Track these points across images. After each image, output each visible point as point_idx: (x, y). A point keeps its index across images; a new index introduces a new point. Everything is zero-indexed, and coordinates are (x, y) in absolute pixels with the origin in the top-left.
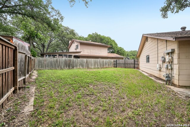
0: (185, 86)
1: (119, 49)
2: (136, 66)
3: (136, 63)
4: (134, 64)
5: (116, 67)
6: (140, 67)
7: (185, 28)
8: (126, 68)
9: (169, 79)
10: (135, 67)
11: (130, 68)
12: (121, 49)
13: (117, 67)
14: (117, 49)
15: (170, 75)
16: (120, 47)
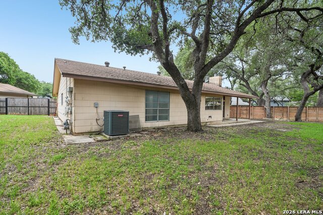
0: (82, 133)
1: (21, 77)
2: (52, 110)
3: (52, 105)
4: (49, 107)
5: (6, 113)
6: (59, 113)
7: (108, 64)
8: (31, 114)
9: (68, 126)
10: (50, 112)
11: (40, 114)
12: (28, 76)
13: (9, 113)
14: (16, 76)
15: (68, 121)
16: (27, 73)
